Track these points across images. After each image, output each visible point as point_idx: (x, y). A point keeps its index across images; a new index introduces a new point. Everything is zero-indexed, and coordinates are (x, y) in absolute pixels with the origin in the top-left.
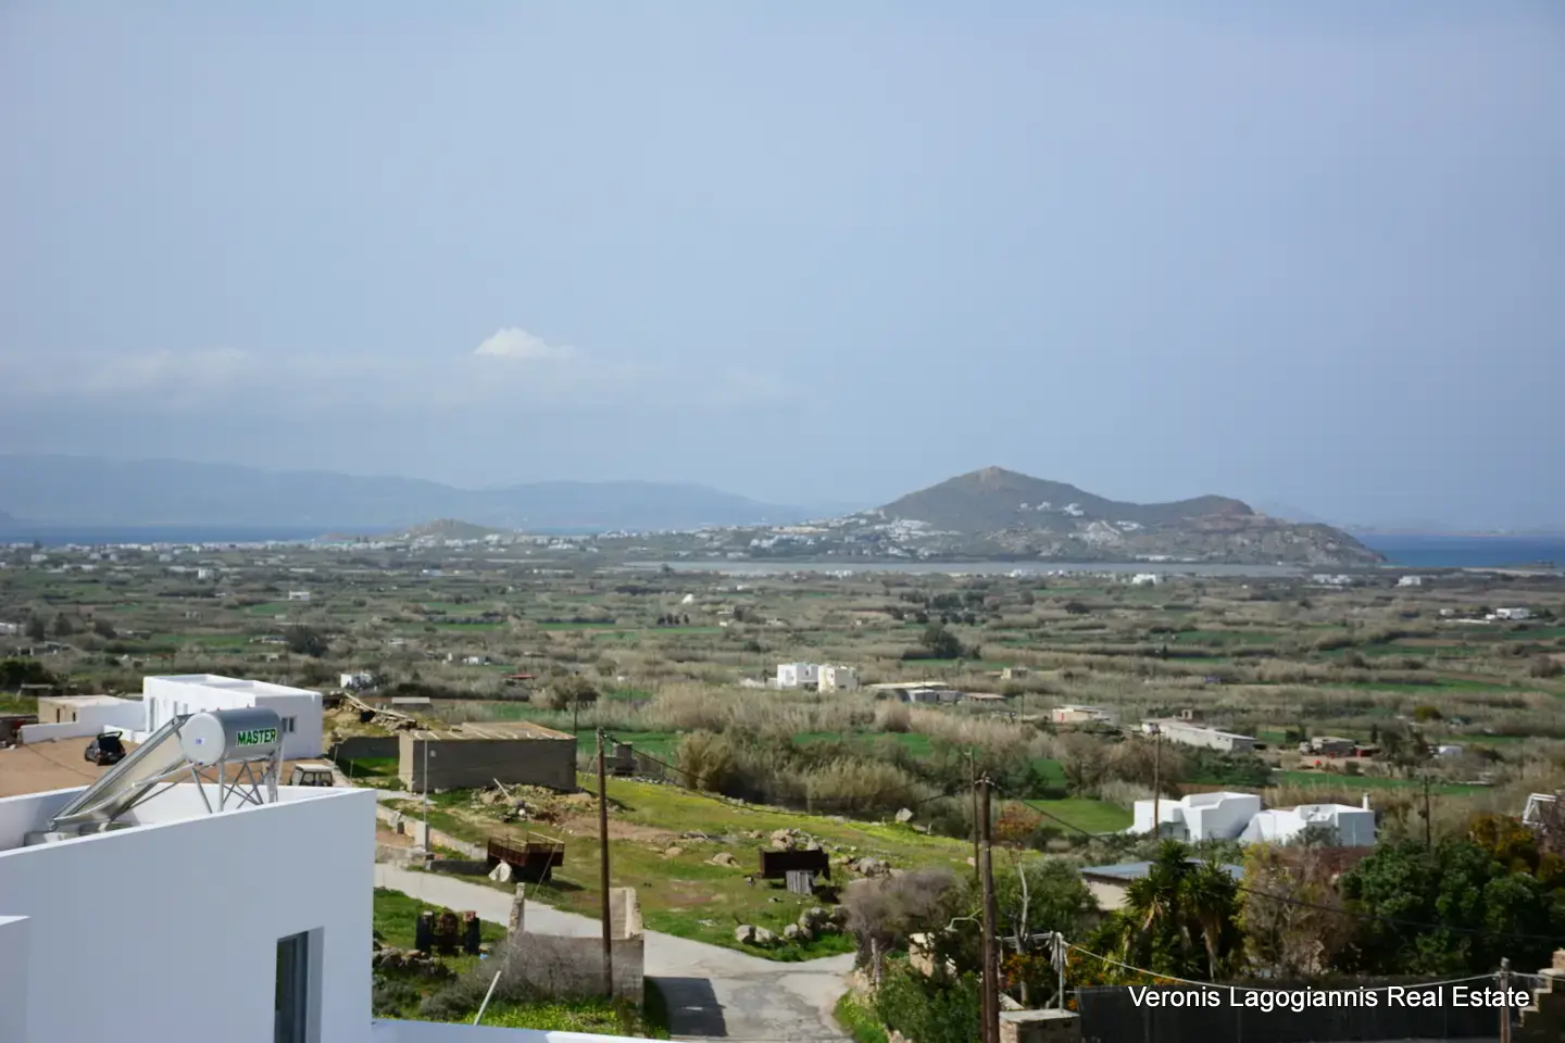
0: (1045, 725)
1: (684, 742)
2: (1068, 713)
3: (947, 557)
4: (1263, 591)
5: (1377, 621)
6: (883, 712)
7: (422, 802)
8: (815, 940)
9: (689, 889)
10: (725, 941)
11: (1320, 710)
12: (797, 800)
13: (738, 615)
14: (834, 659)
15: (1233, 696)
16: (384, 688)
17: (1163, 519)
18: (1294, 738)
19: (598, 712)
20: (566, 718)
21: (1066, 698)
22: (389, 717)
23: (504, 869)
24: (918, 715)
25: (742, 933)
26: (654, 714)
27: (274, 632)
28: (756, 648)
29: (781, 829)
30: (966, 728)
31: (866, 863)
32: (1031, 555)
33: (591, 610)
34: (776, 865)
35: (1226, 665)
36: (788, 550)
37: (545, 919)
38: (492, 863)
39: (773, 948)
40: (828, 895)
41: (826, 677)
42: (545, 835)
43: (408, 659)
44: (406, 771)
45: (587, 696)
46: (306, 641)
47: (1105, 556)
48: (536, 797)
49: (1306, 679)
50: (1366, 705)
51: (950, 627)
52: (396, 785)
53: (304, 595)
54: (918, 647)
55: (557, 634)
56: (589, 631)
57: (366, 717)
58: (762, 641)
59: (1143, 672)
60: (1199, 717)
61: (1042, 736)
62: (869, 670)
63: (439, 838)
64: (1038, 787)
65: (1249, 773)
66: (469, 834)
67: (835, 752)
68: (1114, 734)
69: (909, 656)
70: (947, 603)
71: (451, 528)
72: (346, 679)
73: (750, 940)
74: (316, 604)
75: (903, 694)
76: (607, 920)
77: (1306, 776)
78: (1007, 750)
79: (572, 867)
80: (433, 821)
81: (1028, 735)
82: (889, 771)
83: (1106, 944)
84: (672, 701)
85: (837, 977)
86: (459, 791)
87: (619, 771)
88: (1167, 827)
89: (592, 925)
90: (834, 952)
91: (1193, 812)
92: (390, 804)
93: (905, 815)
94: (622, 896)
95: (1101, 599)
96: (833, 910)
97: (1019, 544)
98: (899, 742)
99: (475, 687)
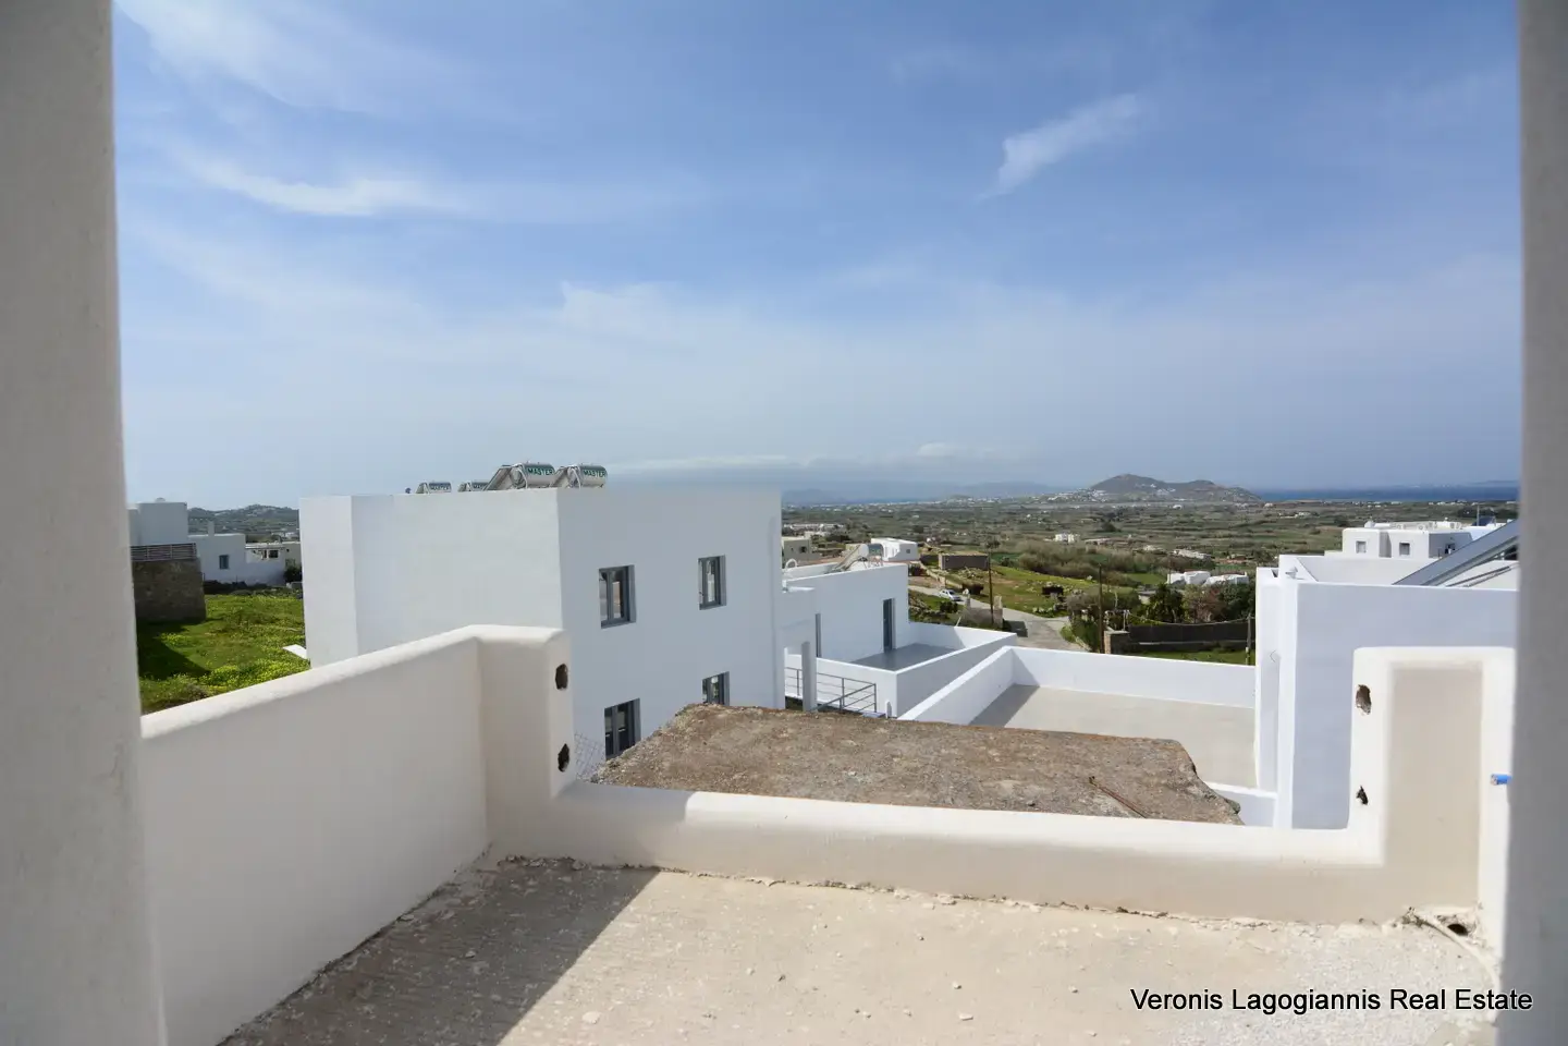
0: (1141, 552)
1: (1024, 555)
2: (1149, 548)
3: (1111, 502)
4: (1218, 510)
5: (1254, 517)
6: (1087, 548)
7: (946, 573)
8: (1058, 612)
9: (1021, 598)
10: (1031, 612)
11: (1234, 546)
12: (1058, 573)
13: (1044, 520)
14: (1074, 533)
15: (1205, 542)
16: (939, 542)
17: (1182, 488)
18: (1226, 555)
19: (1001, 548)
20: (990, 550)
21: (1150, 544)
22: (937, 549)
23: (967, 591)
24: (1098, 548)
25: (1035, 610)
26: (1017, 549)
27: (909, 527)
28: (1049, 530)
29: (1050, 581)
30: (1114, 552)
31: (1075, 591)
32: (1139, 500)
33: (999, 519)
34: (1047, 591)
35: (1204, 533)
36: (1060, 501)
37: (976, 604)
38: (963, 589)
39: (1044, 614)
40: (1061, 600)
41: (1071, 538)
42: (979, 582)
43: (945, 534)
44: (940, 565)
45: (997, 544)
46: (919, 529)
47: (1163, 500)
48: (977, 572)
49: (1230, 536)
50: (1251, 545)
51: (1112, 523)
52: (938, 568)
53: (917, 516)
54: (1101, 529)
55: (989, 526)
56: (998, 526)
57: (930, 549)
58: (1052, 527)
59: (1176, 535)
60: (1194, 549)
61: (1138, 555)
62: (1085, 535)
63: (950, 583)
64: (1136, 570)
65: (1208, 565)
66: (956, 581)
67: (1070, 560)
68: (1163, 554)
69: (1098, 531)
70: (1111, 516)
71: (958, 497)
72: (928, 540)
73: (1037, 612)
74: (919, 519)
75: (1096, 543)
76: (992, 605)
77: (1228, 566)
78: (1128, 559)
79: (985, 591)
80: (947, 577)
81: (1134, 555)
82: (1087, 565)
83: (1141, 613)
84: (1022, 544)
85: (1062, 622)
86: (955, 570)
87: (1003, 564)
88: (1178, 582)
89: (987, 606)
90: (1063, 615)
91: (1187, 577)
92: (936, 573)
93: (1090, 577)
94: (998, 599)
95: (1161, 513)
96: (1063, 604)
97: (1135, 497)
98: (1092, 557)
99: (965, 542)
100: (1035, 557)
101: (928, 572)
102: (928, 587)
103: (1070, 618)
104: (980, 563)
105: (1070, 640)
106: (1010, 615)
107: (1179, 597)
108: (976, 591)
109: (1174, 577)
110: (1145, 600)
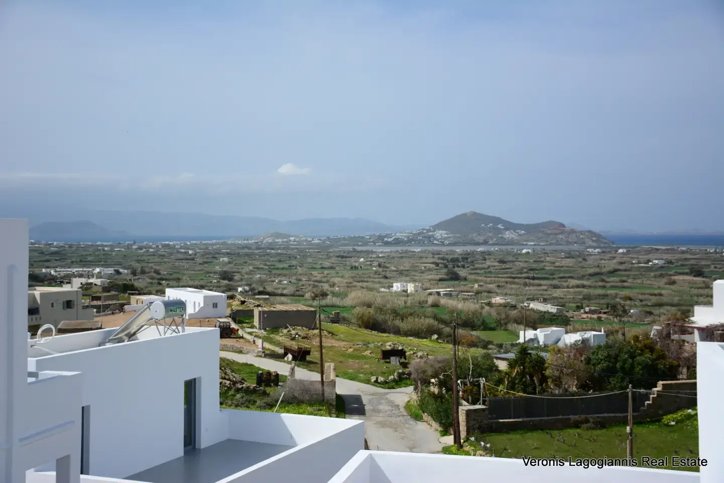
0: (489, 304)
1: (358, 310)
2: (498, 300)
3: (455, 244)
4: (570, 256)
5: (608, 265)
6: (431, 300)
7: (263, 333)
8: (400, 381)
9: (356, 363)
10: (368, 382)
11: (589, 298)
12: (397, 332)
13: (380, 266)
14: (414, 281)
15: (557, 293)
16: (254, 292)
18: (579, 308)
19: (329, 300)
20: (315, 303)
21: (497, 294)
22: (251, 303)
23: (290, 356)
24: (443, 301)
25: (373, 379)
26: (348, 301)
27: (215, 273)
28: (386, 277)
29: (390, 342)
30: (461, 305)
31: (420, 354)
32: (485, 243)
33: (327, 264)
34: (387, 355)
35: (555, 282)
36: (397, 242)
37: (304, 374)
38: (286, 354)
39: (385, 384)
40: (404, 365)
41: (411, 287)
42: (305, 345)
43: (261, 282)
44: (256, 322)
45: (324, 295)
46: (226, 276)
47: (511, 243)
48: (302, 331)
49: (584, 286)
50: (606, 296)
51: (456, 269)
52: (253, 327)
53: (226, 259)
54: (446, 277)
55: (315, 273)
56: (326, 272)
57: (243, 302)
58: (388, 275)
59: (526, 285)
60: (545, 301)
61: (487, 308)
62: (427, 285)
63: (267, 346)
64: (486, 327)
65: (562, 321)
66: (278, 344)
67: (412, 314)
68: (514, 307)
69: (441, 280)
70: (455, 261)
71: (278, 235)
72: (240, 289)
73: (376, 381)
74: (230, 263)
75: (438, 293)
76: (322, 374)
77: (582, 321)
78: (474, 313)
79: (314, 356)
80: (265, 339)
81: (482, 308)
82: (431, 321)
83: (500, 382)
84: (355, 296)
85: (405, 395)
86: (275, 329)
87: (334, 321)
88: (531, 340)
89: (316, 377)
90: (407, 385)
91: (541, 335)
92: (250, 333)
93: (435, 336)
94: (329, 366)
95: (511, 258)
96: (407, 371)
97: (481, 239)
98: (435, 310)
99: (285, 292)
100: (371, 311)
101: (240, 333)
102: (240, 352)
103: (416, 389)
104: (307, 319)
105: (418, 418)
106: (345, 387)
107: (541, 362)
108: (301, 356)
109: (526, 335)
110: (503, 366)
